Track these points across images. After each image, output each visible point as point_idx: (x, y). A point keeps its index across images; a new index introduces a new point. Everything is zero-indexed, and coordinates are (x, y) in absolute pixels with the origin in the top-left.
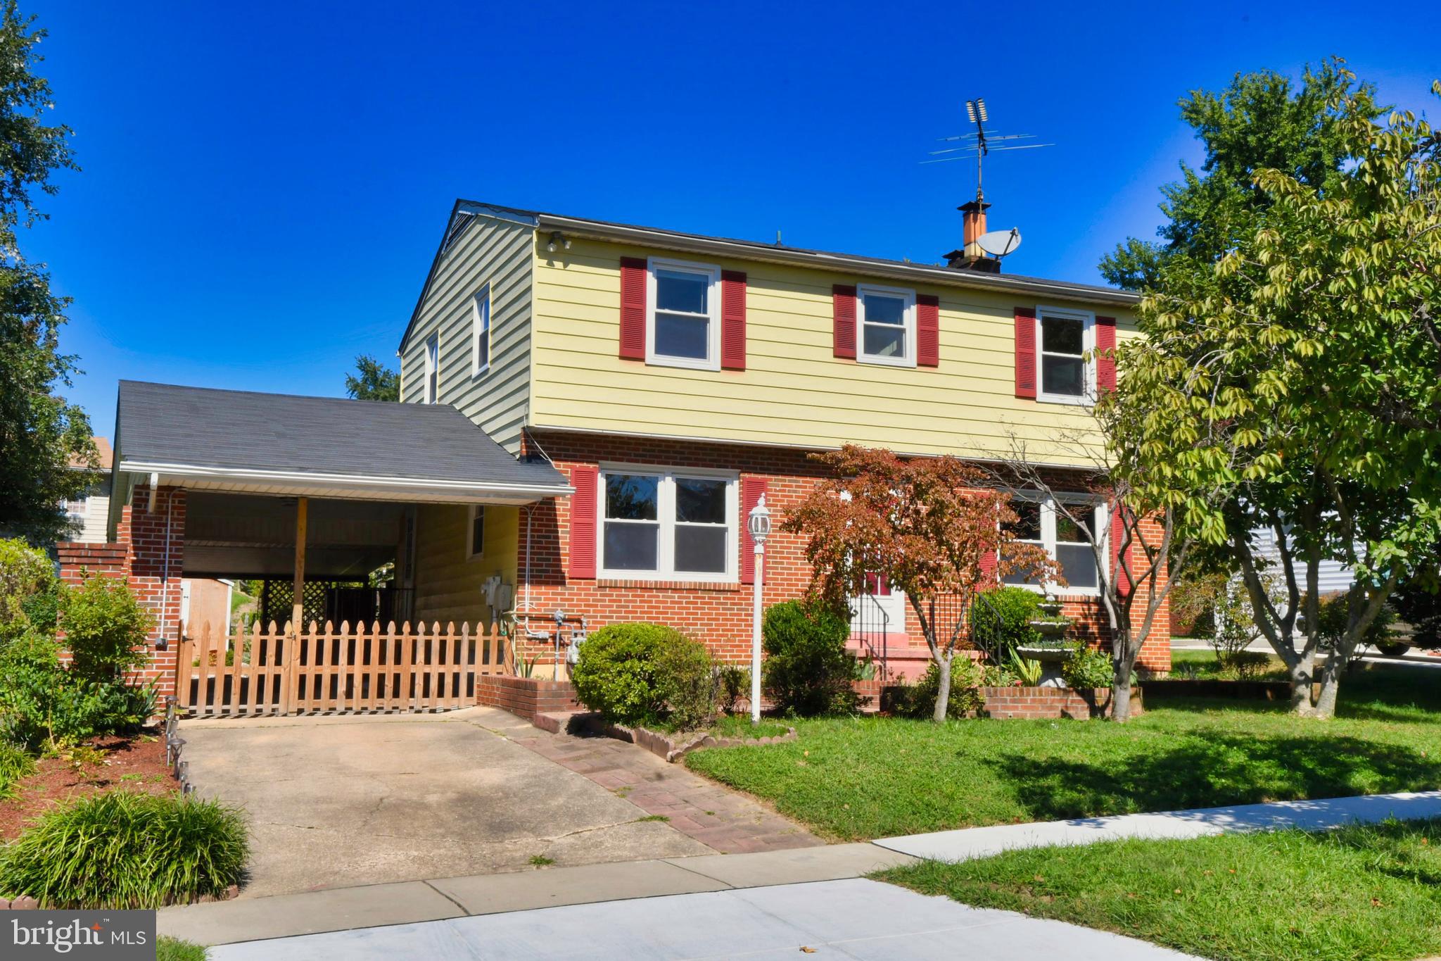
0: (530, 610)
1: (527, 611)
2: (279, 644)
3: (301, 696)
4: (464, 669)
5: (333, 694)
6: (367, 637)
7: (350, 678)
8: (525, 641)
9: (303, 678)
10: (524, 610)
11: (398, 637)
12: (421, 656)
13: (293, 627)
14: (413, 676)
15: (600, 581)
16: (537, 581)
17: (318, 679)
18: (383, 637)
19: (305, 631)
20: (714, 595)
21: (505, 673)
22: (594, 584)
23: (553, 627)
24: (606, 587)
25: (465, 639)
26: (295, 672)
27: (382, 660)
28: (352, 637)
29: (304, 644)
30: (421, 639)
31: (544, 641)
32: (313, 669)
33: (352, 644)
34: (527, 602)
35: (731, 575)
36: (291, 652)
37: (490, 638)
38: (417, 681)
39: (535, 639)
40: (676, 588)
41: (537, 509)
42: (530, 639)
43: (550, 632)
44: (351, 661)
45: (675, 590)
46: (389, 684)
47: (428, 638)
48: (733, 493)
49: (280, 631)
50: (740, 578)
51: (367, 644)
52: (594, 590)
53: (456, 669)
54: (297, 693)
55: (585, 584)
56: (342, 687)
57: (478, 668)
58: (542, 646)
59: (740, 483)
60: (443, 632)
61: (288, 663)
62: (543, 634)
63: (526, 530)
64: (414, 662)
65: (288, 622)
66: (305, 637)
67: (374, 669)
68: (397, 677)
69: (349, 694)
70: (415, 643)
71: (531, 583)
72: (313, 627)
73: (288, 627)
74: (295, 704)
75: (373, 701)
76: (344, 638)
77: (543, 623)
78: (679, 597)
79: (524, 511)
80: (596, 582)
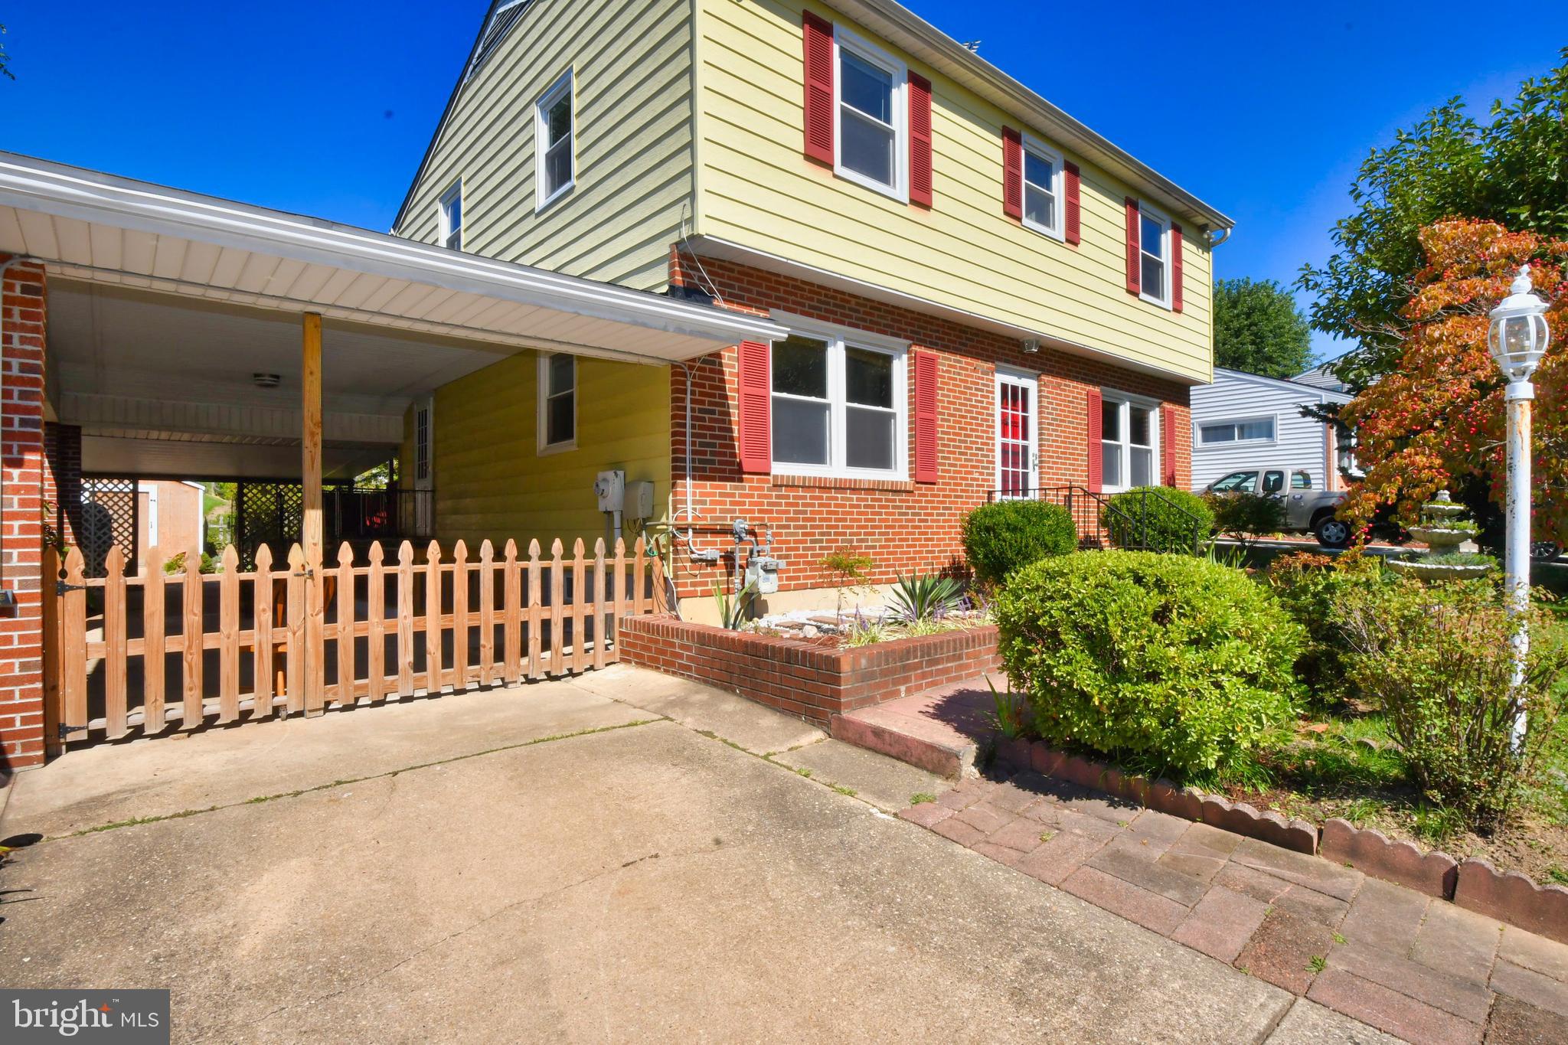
0: (694, 518)
1: (690, 520)
2: (280, 589)
3: (331, 676)
4: (600, 609)
5: (391, 667)
6: (447, 567)
7: (420, 638)
8: (688, 564)
9: (331, 647)
10: (686, 518)
11: (499, 565)
12: (535, 594)
13: (307, 553)
14: (525, 626)
15: (776, 477)
16: (702, 474)
17: (361, 644)
18: (473, 566)
19: (330, 559)
20: (890, 496)
21: (656, 611)
22: (768, 481)
23: (722, 543)
24: (781, 486)
25: (601, 563)
26: (316, 636)
27: (474, 604)
28: (419, 568)
29: (330, 585)
30: (535, 566)
31: (712, 563)
32: (350, 629)
33: (420, 580)
34: (690, 506)
35: (900, 472)
36: (306, 599)
37: (635, 560)
38: (531, 635)
39: (701, 560)
40: (854, 488)
41: (700, 369)
42: (693, 561)
43: (721, 550)
44: (419, 608)
45: (854, 490)
46: (487, 642)
47: (545, 564)
48: (901, 371)
49: (280, 562)
50: (911, 476)
51: (447, 579)
52: (769, 489)
53: (588, 610)
54: (322, 674)
55: (759, 481)
56: (406, 656)
57: (620, 606)
58: (709, 570)
59: (909, 359)
60: (568, 554)
61: (300, 622)
62: (711, 553)
63: (683, 400)
64: (524, 603)
65: (296, 546)
66: (331, 572)
67: (461, 619)
68: (499, 630)
69: (419, 664)
70: (525, 573)
71: (694, 478)
72: (346, 552)
73: (295, 555)
74: (318, 691)
75: (463, 672)
76: (405, 571)
77: (709, 538)
78: (858, 500)
79: (679, 371)
80: (771, 478)
